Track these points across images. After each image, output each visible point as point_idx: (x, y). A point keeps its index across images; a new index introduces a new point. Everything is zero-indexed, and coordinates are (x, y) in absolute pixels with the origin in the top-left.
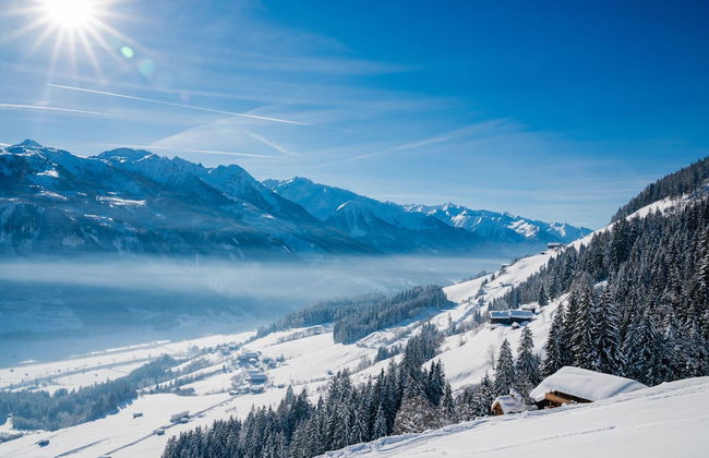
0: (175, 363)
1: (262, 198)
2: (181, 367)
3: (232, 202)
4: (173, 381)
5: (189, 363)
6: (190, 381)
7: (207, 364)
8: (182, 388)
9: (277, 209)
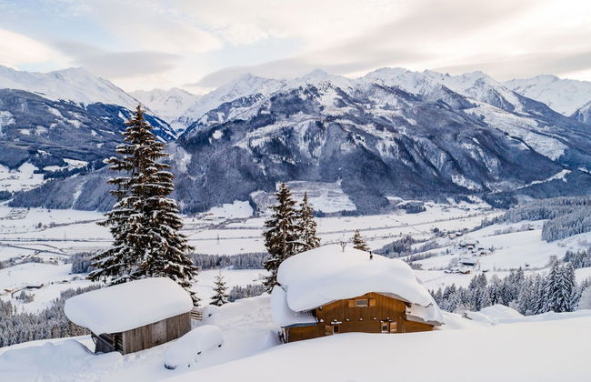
0: (414, 242)
1: (503, 99)
2: (418, 246)
3: (475, 106)
4: (410, 257)
5: (424, 244)
6: (421, 258)
7: (437, 246)
8: (413, 263)
9: (519, 109)
